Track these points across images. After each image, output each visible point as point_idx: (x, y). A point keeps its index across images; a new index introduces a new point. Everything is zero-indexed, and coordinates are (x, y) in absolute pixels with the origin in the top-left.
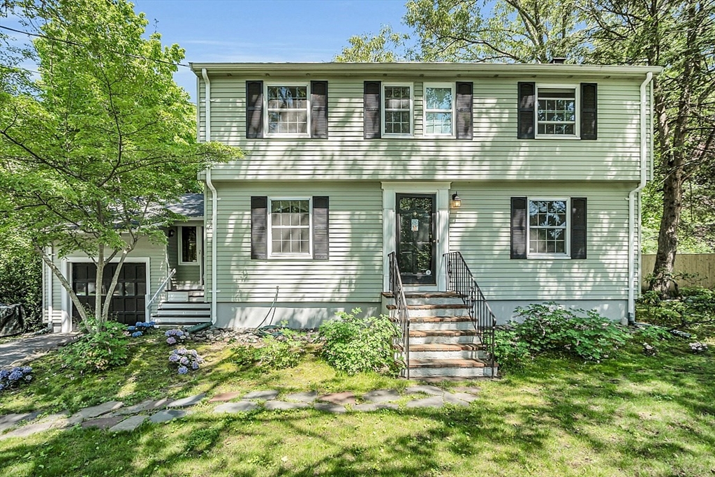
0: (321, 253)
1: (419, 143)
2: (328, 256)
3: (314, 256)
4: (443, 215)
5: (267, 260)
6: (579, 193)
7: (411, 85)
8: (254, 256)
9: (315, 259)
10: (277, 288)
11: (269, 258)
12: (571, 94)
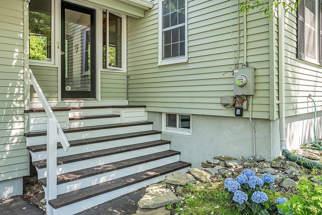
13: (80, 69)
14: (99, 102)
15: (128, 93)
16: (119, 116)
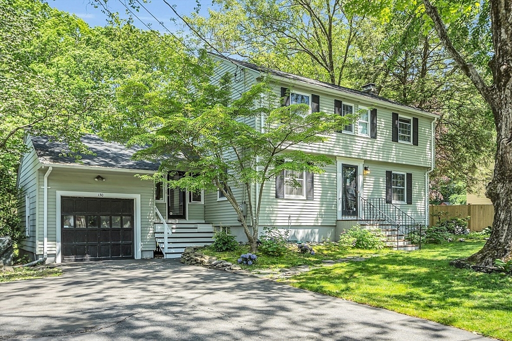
0: (310, 196)
1: (356, 138)
2: (313, 198)
3: (307, 197)
4: (360, 178)
5: (283, 199)
6: (409, 171)
7: (352, 105)
8: (277, 197)
9: (307, 199)
10: (289, 217)
11: (285, 198)
12: (408, 121)
13: (178, 200)
14: (187, 221)
15: (205, 216)
16: (197, 228)
